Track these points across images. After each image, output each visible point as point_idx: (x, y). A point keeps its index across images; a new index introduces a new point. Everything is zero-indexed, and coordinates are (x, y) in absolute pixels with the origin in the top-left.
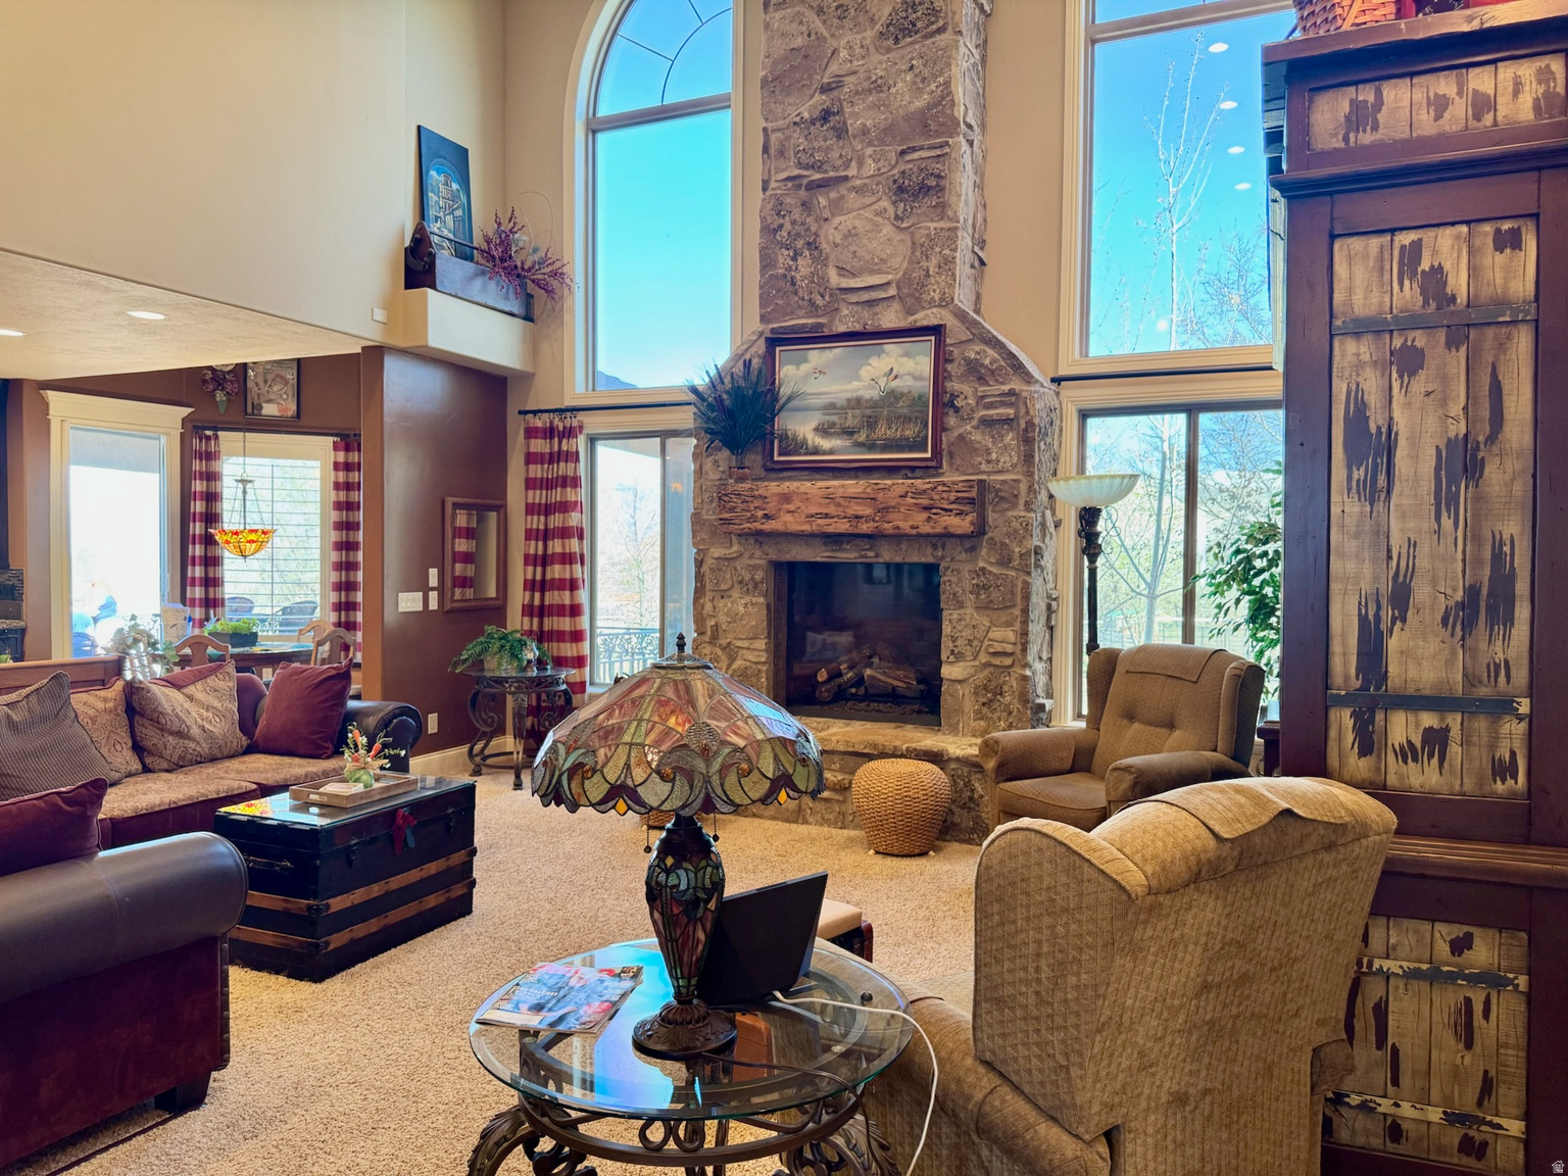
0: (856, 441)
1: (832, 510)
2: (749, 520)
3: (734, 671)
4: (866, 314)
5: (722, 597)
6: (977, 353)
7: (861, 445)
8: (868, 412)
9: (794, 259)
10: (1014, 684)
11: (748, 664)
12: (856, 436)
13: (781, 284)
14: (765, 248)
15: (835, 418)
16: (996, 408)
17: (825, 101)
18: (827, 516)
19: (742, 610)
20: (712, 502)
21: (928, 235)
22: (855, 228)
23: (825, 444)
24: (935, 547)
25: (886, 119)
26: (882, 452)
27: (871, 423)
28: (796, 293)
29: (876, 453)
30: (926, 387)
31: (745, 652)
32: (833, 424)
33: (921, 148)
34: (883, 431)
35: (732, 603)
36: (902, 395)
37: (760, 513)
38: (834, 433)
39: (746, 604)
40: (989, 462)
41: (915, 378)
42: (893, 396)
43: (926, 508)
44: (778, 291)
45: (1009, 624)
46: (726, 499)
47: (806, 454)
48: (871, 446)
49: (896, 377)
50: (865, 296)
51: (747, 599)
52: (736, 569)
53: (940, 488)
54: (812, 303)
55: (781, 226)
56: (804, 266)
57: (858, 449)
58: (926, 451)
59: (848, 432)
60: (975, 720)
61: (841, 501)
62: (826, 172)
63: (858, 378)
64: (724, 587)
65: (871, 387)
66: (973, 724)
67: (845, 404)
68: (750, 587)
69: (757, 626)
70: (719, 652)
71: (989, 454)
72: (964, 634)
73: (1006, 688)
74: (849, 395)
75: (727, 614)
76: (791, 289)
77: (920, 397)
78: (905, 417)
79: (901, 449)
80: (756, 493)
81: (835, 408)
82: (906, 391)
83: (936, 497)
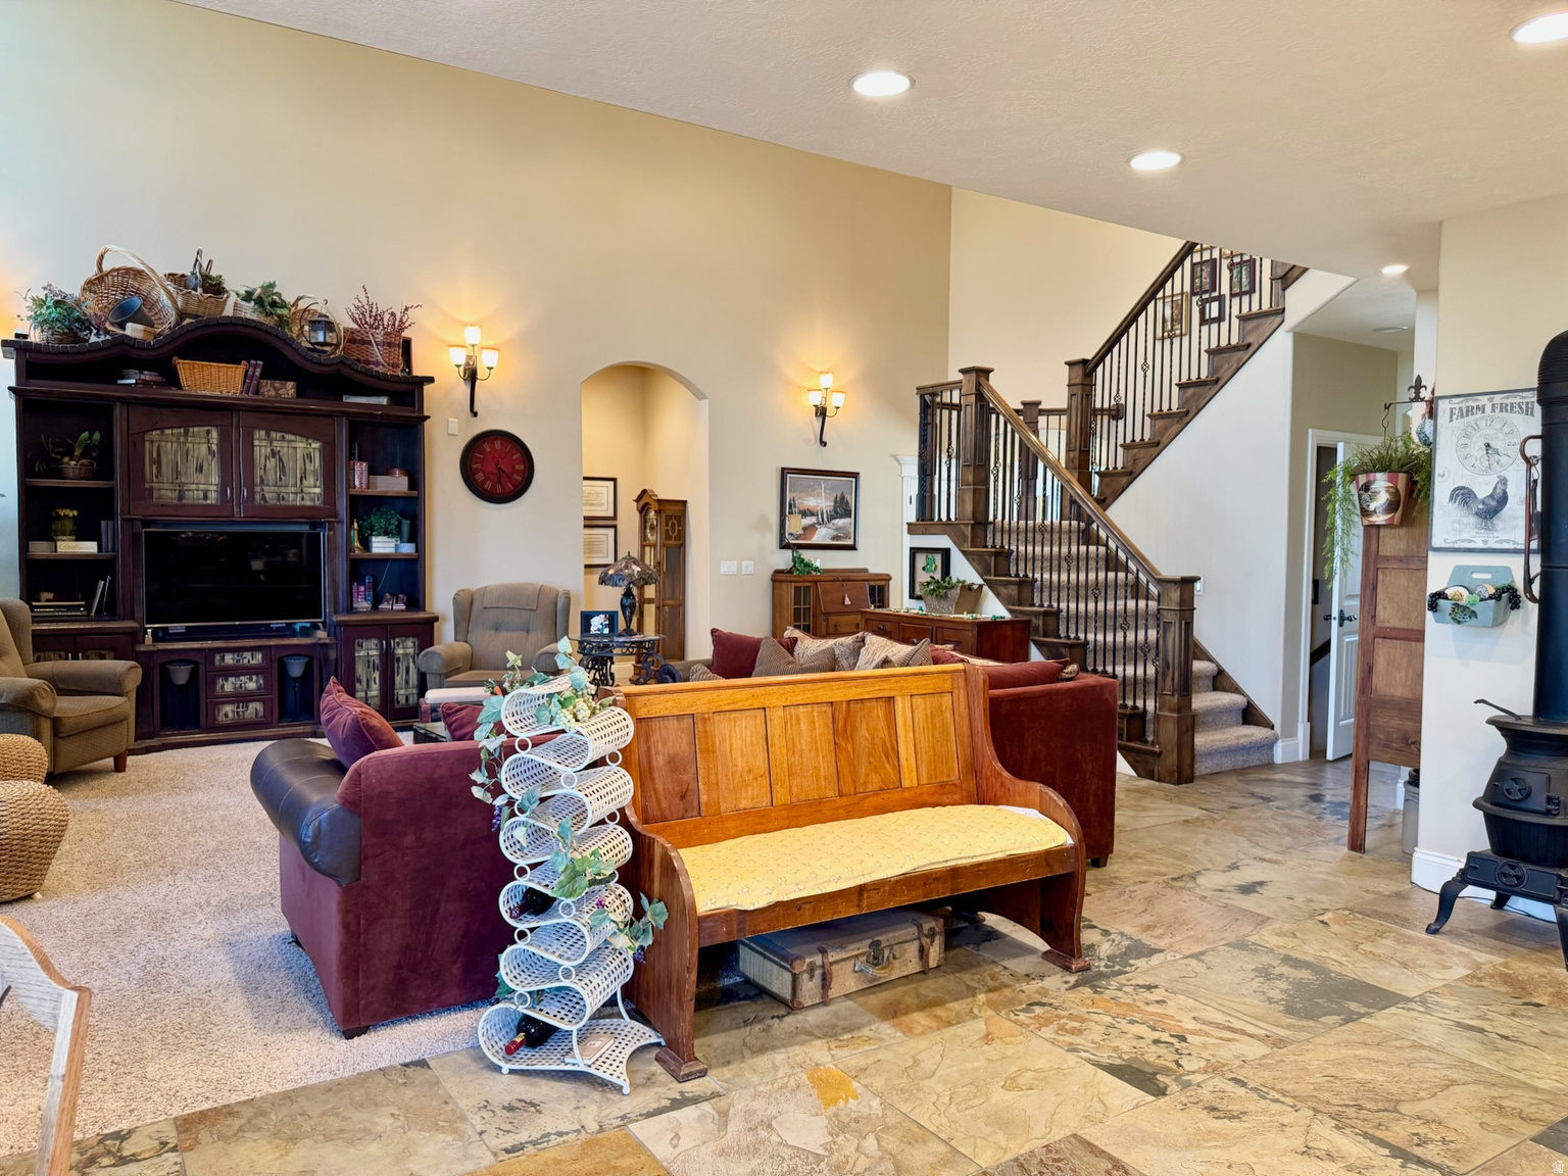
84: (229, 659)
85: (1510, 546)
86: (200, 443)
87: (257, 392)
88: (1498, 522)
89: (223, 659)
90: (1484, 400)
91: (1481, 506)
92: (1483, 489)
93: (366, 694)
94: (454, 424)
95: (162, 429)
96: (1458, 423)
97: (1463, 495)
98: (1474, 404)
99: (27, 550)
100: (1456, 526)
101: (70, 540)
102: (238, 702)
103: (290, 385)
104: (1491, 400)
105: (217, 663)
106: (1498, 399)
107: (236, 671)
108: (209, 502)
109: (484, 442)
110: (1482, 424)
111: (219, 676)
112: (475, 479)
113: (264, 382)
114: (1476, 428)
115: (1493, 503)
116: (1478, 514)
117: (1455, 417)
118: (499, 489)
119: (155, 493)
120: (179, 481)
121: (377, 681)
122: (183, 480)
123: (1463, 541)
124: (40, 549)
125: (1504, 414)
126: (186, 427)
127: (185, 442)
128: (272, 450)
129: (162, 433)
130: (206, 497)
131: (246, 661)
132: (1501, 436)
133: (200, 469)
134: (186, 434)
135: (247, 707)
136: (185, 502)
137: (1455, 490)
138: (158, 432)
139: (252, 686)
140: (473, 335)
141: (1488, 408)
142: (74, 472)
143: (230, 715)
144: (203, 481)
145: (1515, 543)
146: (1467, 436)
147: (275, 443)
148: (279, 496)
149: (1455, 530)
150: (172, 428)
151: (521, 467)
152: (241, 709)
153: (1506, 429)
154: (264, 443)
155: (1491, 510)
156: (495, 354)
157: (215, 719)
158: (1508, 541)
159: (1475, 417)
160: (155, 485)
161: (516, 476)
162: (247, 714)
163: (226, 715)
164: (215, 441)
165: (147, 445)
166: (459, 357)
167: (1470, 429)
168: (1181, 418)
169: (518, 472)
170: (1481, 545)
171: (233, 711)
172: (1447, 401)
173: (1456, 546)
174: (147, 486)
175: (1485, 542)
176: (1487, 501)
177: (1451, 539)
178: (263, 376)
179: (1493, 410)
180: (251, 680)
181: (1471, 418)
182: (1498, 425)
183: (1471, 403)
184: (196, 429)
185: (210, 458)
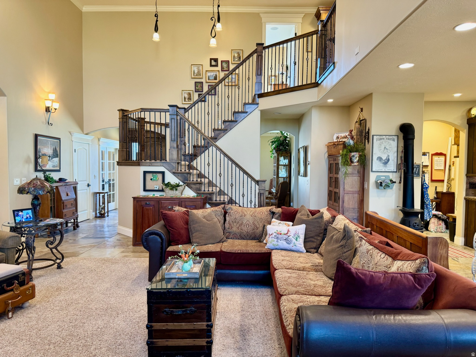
85: (390, 171)
88: (387, 165)
90: (384, 137)
91: (384, 161)
92: (384, 158)
96: (378, 142)
97: (380, 159)
98: (382, 138)
100: (378, 166)
104: (386, 137)
106: (387, 137)
110: (384, 142)
114: (382, 143)
115: (386, 161)
116: (383, 163)
117: (378, 140)
123: (380, 169)
125: (388, 140)
132: (388, 145)
137: (378, 158)
141: (385, 139)
145: (391, 170)
146: (380, 145)
149: (378, 167)
153: (389, 144)
155: (386, 162)
158: (390, 170)
159: (382, 140)
167: (381, 143)
168: (224, 131)
170: (384, 171)
172: (376, 136)
173: (378, 171)
175: (385, 170)
176: (385, 160)
177: (377, 169)
179: (386, 139)
181: (381, 141)
182: (387, 143)
183: (381, 137)
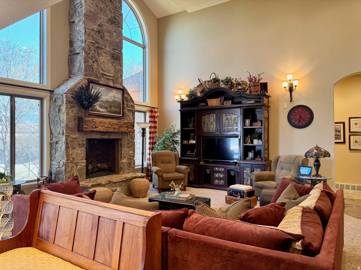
0: (107, 110)
1: (110, 126)
2: (91, 128)
3: (78, 169)
4: (107, 81)
5: (74, 149)
6: (127, 96)
7: (109, 111)
8: (110, 104)
9: (93, 63)
10: (133, 162)
11: (81, 167)
12: (108, 109)
13: (90, 68)
14: (86, 57)
15: (103, 104)
16: (130, 108)
17: (98, 28)
18: (109, 128)
19: (80, 152)
20: (72, 122)
21: (118, 69)
22: (105, 61)
23: (101, 110)
24: (122, 135)
25: (111, 40)
26: (113, 114)
27: (111, 107)
28: (93, 71)
29: (111, 114)
30: (120, 101)
31: (80, 163)
32: (103, 106)
33: (117, 50)
34: (113, 109)
35: (77, 150)
36: (116, 102)
37: (94, 126)
38: (103, 108)
39: (81, 150)
40: (129, 118)
41: (119, 99)
42: (114, 102)
43: (127, 127)
44: (89, 69)
45: (132, 150)
46: (86, 122)
47: (97, 112)
48: (110, 112)
49: (115, 98)
50: (108, 77)
51: (81, 149)
52: (78, 141)
53: (129, 123)
54: (97, 75)
55: (90, 53)
56: (95, 64)
57: (107, 112)
58: (121, 115)
59: (106, 108)
60: (127, 170)
61: (112, 124)
62: (99, 45)
63: (108, 96)
64: (74, 146)
65: (110, 99)
66: (127, 171)
67: (105, 101)
68: (82, 145)
69: (83, 156)
70: (74, 165)
71: (129, 117)
72: (125, 153)
73: (132, 163)
74: (106, 99)
75: (76, 154)
76: (92, 70)
77: (120, 103)
78: (117, 107)
79: (116, 114)
80: (93, 121)
81: (103, 102)
82: (117, 101)
83: (128, 125)
84: (217, 169)
86: (212, 118)
87: (223, 104)
89: (215, 169)
93: (247, 183)
94: (285, 105)
95: (205, 115)
99: (183, 142)
101: (192, 140)
102: (219, 180)
103: (230, 101)
105: (214, 170)
107: (218, 172)
108: (213, 131)
109: (295, 109)
111: (215, 173)
112: (292, 121)
113: (224, 102)
118: (300, 124)
119: (204, 130)
120: (208, 127)
121: (250, 180)
122: (209, 127)
124: (185, 142)
126: (209, 114)
127: (209, 118)
128: (227, 118)
129: (205, 116)
130: (213, 130)
131: (220, 170)
133: (212, 124)
134: (209, 116)
135: (220, 181)
136: (209, 132)
138: (204, 116)
139: (222, 176)
140: (290, 77)
142: (191, 127)
143: (217, 182)
144: (212, 127)
147: (227, 116)
148: (228, 129)
150: (207, 115)
151: (308, 116)
152: (219, 182)
154: (225, 117)
156: (297, 81)
157: (214, 183)
160: (204, 128)
161: (306, 119)
162: (220, 183)
163: (216, 182)
164: (215, 117)
165: (202, 119)
166: (286, 85)
169: (307, 118)
171: (218, 182)
174: (202, 128)
178: (224, 100)
180: (221, 175)
184: (211, 115)
185: (214, 121)
